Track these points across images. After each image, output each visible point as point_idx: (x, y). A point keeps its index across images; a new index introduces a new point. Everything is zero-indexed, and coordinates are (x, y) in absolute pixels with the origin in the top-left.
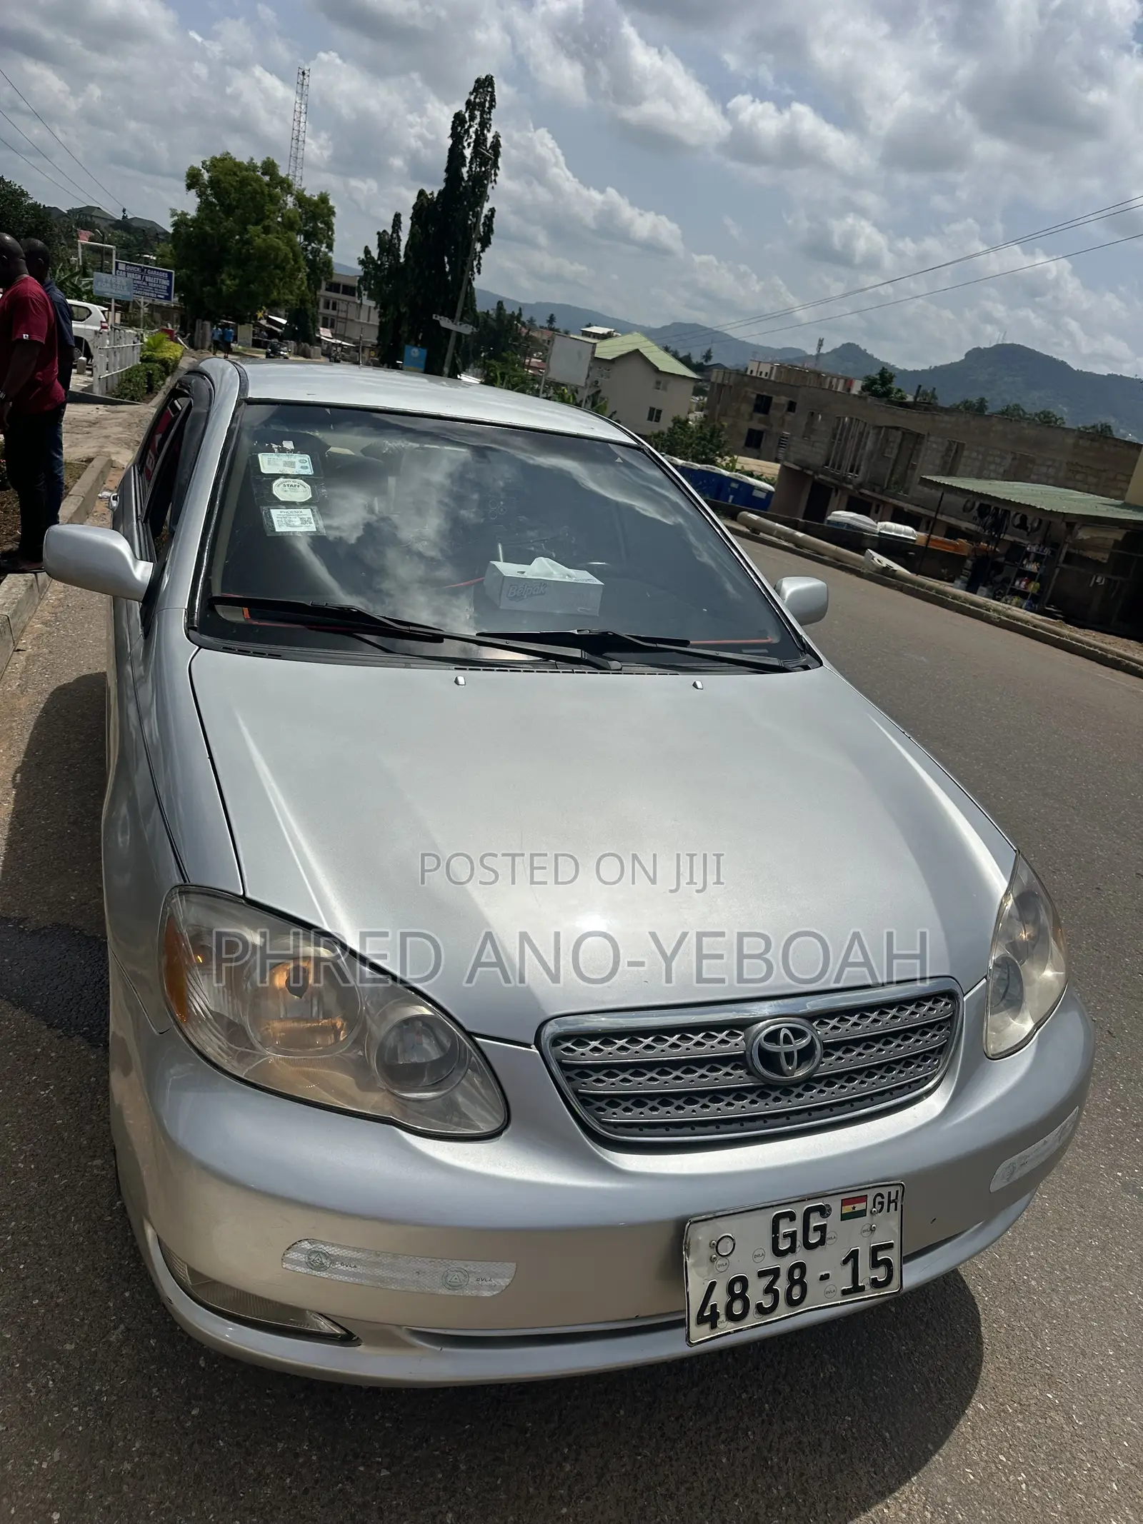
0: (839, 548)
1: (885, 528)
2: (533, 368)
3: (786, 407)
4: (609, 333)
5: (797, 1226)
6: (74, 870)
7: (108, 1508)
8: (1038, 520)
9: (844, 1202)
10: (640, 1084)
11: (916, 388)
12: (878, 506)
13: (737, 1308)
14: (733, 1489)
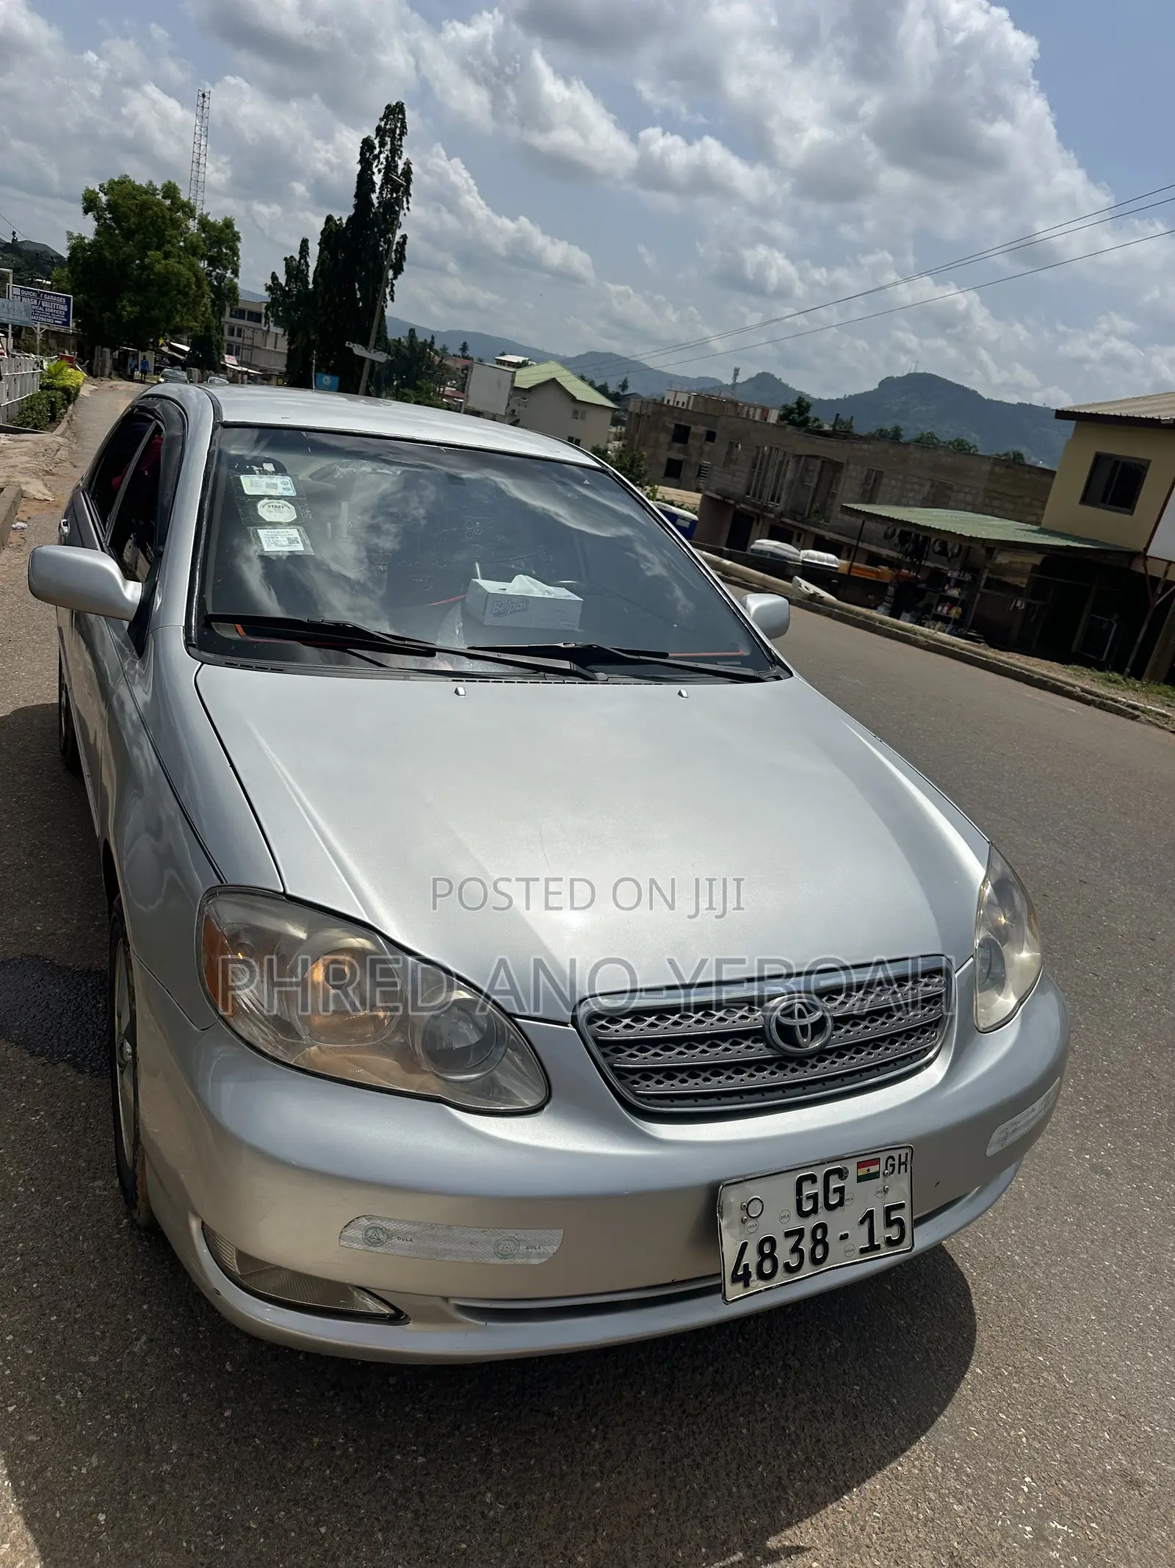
0: (766, 576)
1: (808, 556)
2: (447, 397)
3: (705, 437)
4: (524, 362)
5: (818, 1188)
6: (37, 901)
7: (153, 1507)
8: (958, 547)
9: (860, 1165)
10: (671, 1058)
11: (835, 415)
12: (799, 536)
13: (767, 1268)
14: (755, 1456)
